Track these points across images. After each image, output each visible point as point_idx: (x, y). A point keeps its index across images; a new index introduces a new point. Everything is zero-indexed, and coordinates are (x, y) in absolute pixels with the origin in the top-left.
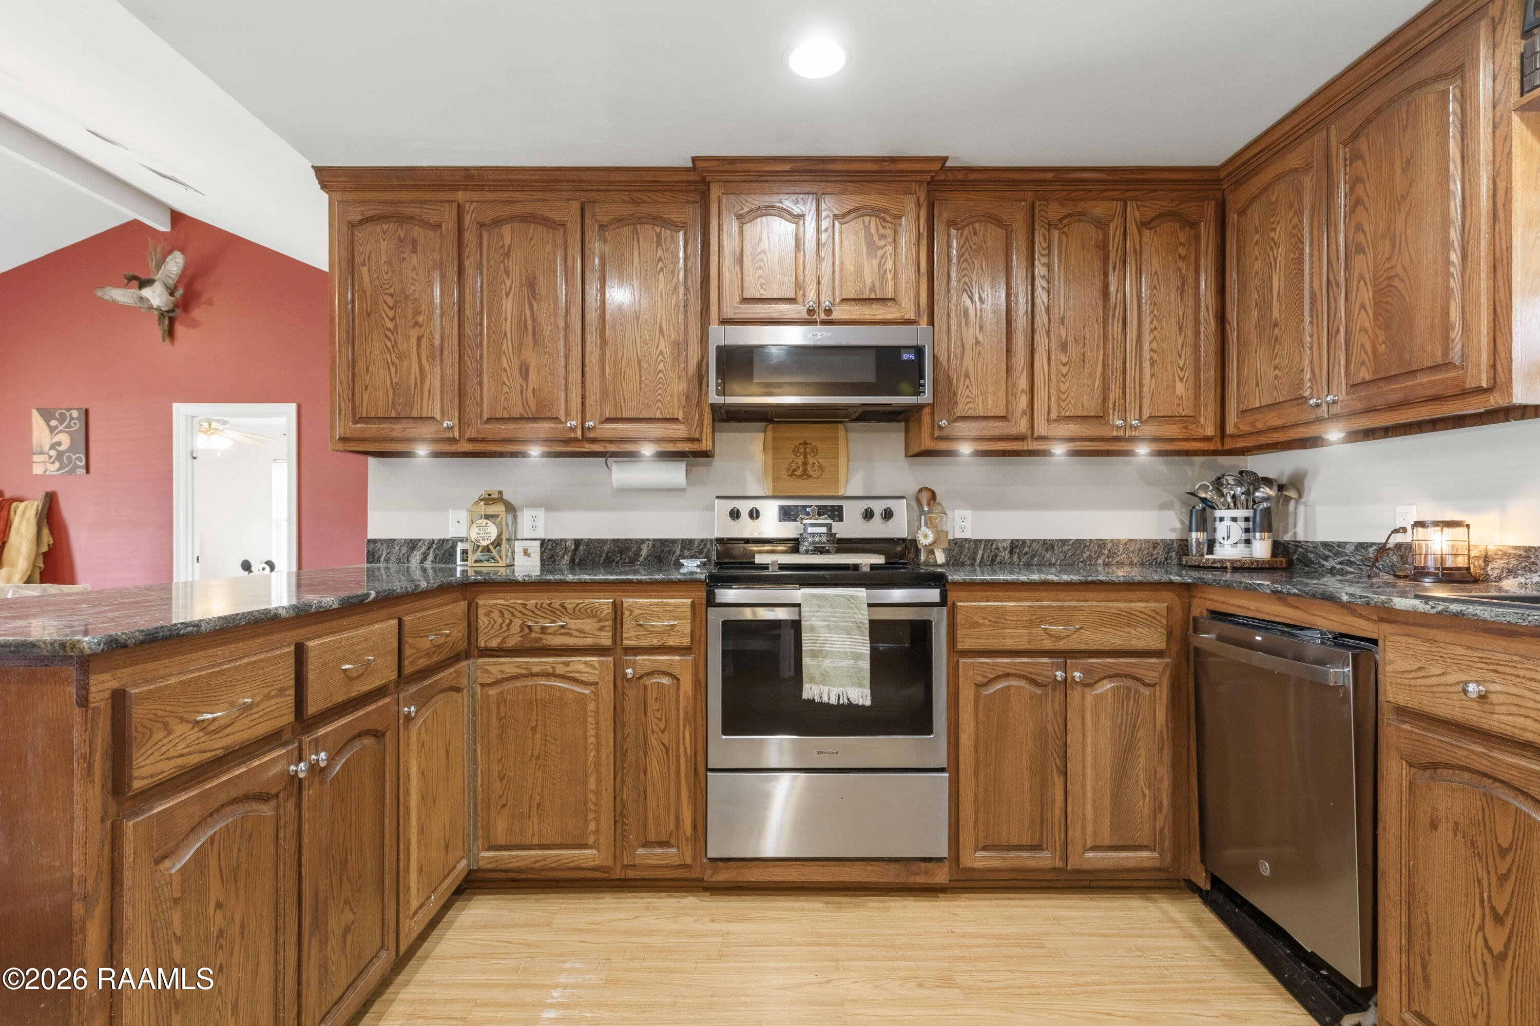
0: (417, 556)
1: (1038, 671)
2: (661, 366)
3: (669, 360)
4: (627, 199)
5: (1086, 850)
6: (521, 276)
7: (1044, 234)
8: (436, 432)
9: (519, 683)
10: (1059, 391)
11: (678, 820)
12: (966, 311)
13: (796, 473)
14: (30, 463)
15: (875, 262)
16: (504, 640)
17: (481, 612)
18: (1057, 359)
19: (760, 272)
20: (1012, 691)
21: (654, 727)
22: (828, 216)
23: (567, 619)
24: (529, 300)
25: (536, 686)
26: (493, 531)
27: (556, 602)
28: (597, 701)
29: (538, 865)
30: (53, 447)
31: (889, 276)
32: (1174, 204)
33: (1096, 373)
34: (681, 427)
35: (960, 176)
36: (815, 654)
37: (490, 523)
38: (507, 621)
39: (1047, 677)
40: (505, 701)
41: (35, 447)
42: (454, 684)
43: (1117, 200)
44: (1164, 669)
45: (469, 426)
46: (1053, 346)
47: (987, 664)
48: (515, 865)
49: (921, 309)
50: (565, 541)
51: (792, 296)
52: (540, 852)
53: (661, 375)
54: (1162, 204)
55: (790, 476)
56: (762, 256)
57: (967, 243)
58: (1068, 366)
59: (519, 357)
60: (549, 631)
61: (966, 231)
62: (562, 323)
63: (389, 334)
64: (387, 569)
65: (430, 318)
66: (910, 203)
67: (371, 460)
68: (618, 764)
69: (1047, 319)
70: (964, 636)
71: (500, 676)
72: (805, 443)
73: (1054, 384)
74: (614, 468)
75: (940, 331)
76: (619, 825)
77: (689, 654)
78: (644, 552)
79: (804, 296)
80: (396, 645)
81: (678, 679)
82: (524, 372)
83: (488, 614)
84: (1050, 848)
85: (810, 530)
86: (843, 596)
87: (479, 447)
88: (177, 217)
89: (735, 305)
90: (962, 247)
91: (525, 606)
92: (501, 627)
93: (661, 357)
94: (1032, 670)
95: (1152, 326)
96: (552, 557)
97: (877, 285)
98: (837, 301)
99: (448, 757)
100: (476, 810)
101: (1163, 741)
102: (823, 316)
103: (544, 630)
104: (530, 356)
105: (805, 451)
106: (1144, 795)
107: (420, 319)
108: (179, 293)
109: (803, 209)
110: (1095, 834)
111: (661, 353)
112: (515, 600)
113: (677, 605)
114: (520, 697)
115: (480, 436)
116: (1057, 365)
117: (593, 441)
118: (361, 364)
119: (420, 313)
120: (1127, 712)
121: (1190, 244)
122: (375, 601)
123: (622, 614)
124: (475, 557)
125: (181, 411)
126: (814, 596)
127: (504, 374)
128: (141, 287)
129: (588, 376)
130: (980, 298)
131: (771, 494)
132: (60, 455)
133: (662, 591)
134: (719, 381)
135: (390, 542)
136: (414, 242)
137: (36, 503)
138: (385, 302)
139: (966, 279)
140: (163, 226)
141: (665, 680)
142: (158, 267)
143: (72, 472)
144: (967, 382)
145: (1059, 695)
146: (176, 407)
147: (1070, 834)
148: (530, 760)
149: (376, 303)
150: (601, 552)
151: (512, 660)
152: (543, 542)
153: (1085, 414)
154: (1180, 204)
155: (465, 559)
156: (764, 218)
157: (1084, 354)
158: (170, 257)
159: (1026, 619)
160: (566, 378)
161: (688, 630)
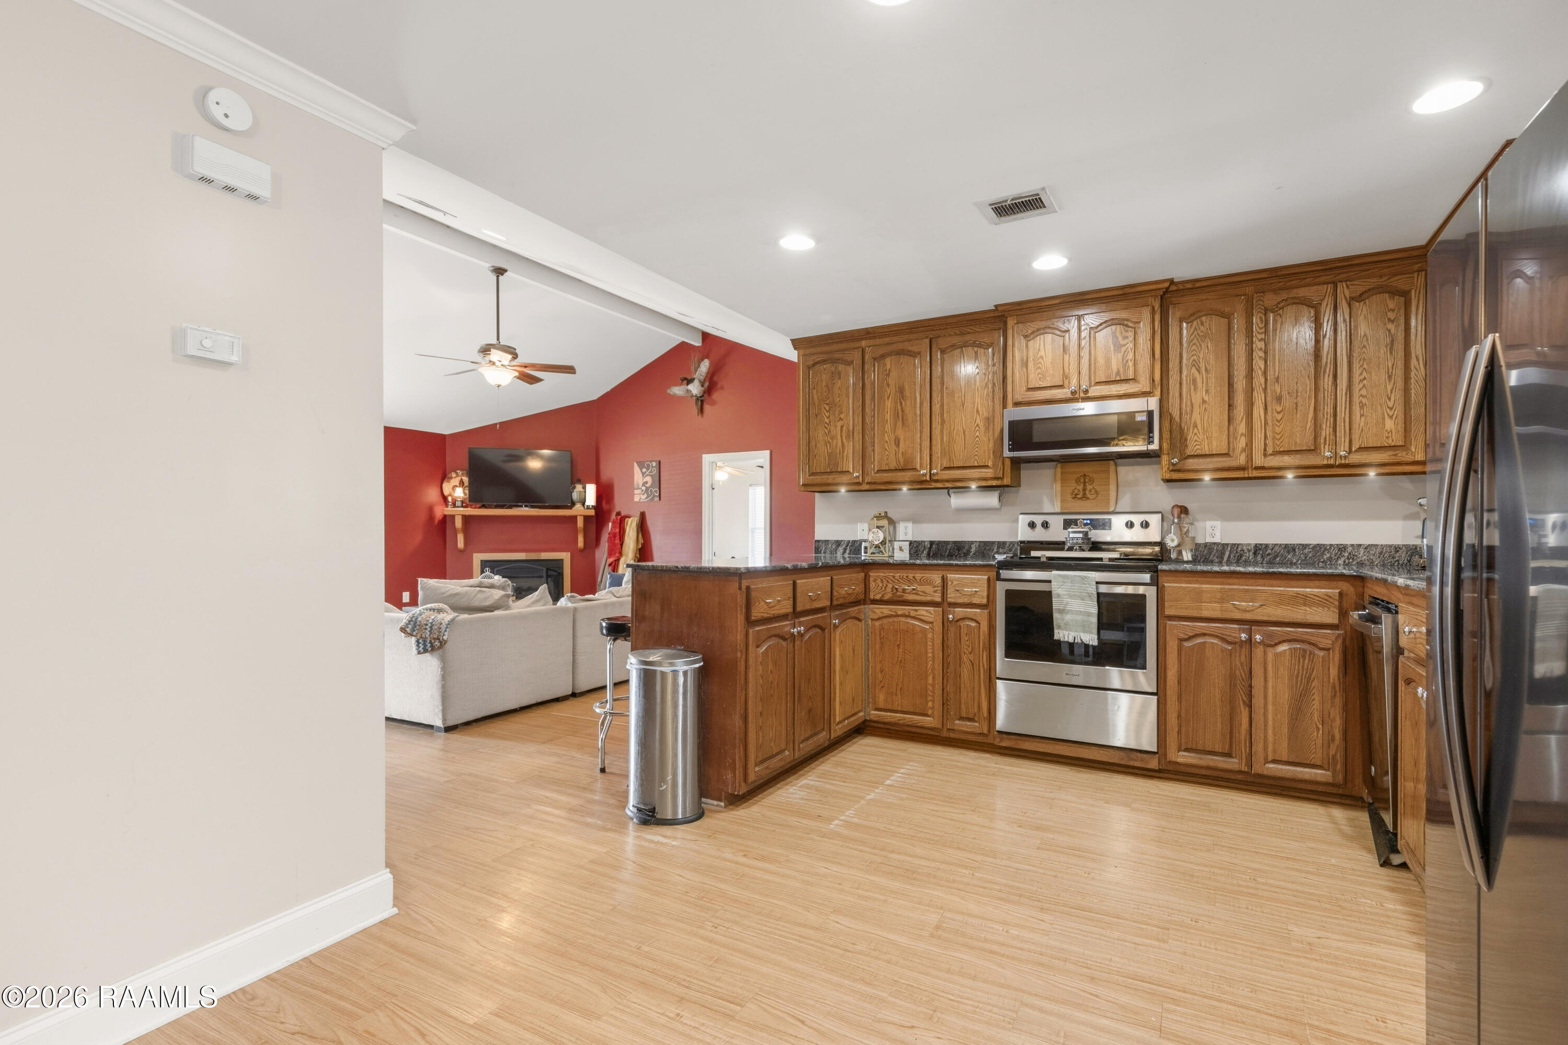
0: (841, 550)
1: (1228, 633)
2: (978, 434)
3: (982, 429)
4: (958, 332)
5: (1266, 762)
6: (896, 387)
7: (1261, 318)
8: (850, 479)
9: (891, 620)
10: (1274, 432)
11: (979, 707)
12: (1194, 381)
13: (1078, 496)
14: (633, 495)
15: (1120, 356)
16: (883, 596)
17: (871, 579)
18: (1272, 409)
19: (1039, 371)
20: (1207, 645)
21: (965, 650)
22: (1086, 329)
23: (916, 585)
24: (900, 400)
25: (900, 622)
26: (881, 535)
27: (911, 576)
28: (933, 633)
29: (901, 722)
30: (644, 484)
31: (1131, 364)
32: (1384, 279)
33: (1308, 417)
34: (990, 470)
35: (1189, 286)
36: (1061, 611)
37: (880, 531)
38: (885, 585)
39: (1235, 638)
40: (884, 629)
41: (636, 486)
42: (857, 616)
43: (1328, 283)
44: (1337, 638)
45: (867, 475)
46: (1269, 399)
47: (1187, 626)
48: (889, 720)
49: (1156, 383)
50: (924, 542)
51: (1061, 383)
52: (902, 715)
53: (977, 439)
54: (1372, 281)
55: (1073, 498)
56: (1041, 360)
57: (1196, 332)
58: (1282, 414)
59: (894, 433)
60: (907, 591)
61: (1195, 323)
62: (918, 412)
63: (826, 425)
64: (825, 557)
65: (847, 415)
66: (1146, 313)
67: (817, 494)
68: (945, 671)
69: (1263, 380)
70: (1171, 606)
71: (881, 615)
72: (1085, 475)
73: (1269, 429)
74: (952, 495)
75: (1173, 395)
76: (945, 706)
77: (986, 609)
78: (973, 550)
79: (1069, 383)
80: (830, 589)
81: (979, 623)
82: (897, 442)
83: (875, 581)
84: (1238, 757)
85: (1071, 535)
86: (1080, 576)
87: (874, 487)
88: (705, 336)
89: (1022, 392)
90: (1192, 335)
91: (894, 577)
92: (882, 588)
93: (977, 428)
94: (1223, 632)
95: (1362, 377)
96: (916, 551)
97: (1121, 370)
98: (1093, 384)
99: (854, 653)
100: (868, 687)
101: (1335, 691)
102: (1082, 395)
103: (904, 590)
104: (900, 433)
105: (1084, 479)
106: (1318, 729)
107: (842, 416)
108: (707, 384)
109: (1069, 327)
110: (1274, 751)
111: (978, 425)
112: (889, 574)
113: (979, 580)
114: (891, 628)
115: (873, 481)
116: (1272, 413)
117: (937, 481)
118: (813, 443)
119: (842, 413)
120: (1303, 667)
121: (1399, 309)
122: (821, 567)
123: (947, 584)
124: (871, 551)
125: (707, 458)
126: (1060, 576)
127: (886, 444)
128: (687, 384)
129: (933, 442)
130: (1206, 370)
131: (1059, 511)
132: (647, 489)
133: (970, 571)
134: (1010, 443)
135: (827, 542)
136: (840, 373)
137: (636, 519)
138: (825, 408)
139: (1195, 357)
140: (697, 343)
141: (973, 624)
142: (696, 370)
143: (652, 499)
144: (1196, 430)
145: (1245, 651)
146: (704, 456)
147: (1253, 748)
148: (897, 663)
149: (820, 410)
150: (946, 549)
151: (887, 607)
152: (911, 543)
153: (1298, 449)
154: (1389, 279)
155: (866, 552)
156: (1042, 336)
157: (1296, 404)
158: (702, 363)
159: (1218, 597)
160: (920, 445)
161: (985, 594)
